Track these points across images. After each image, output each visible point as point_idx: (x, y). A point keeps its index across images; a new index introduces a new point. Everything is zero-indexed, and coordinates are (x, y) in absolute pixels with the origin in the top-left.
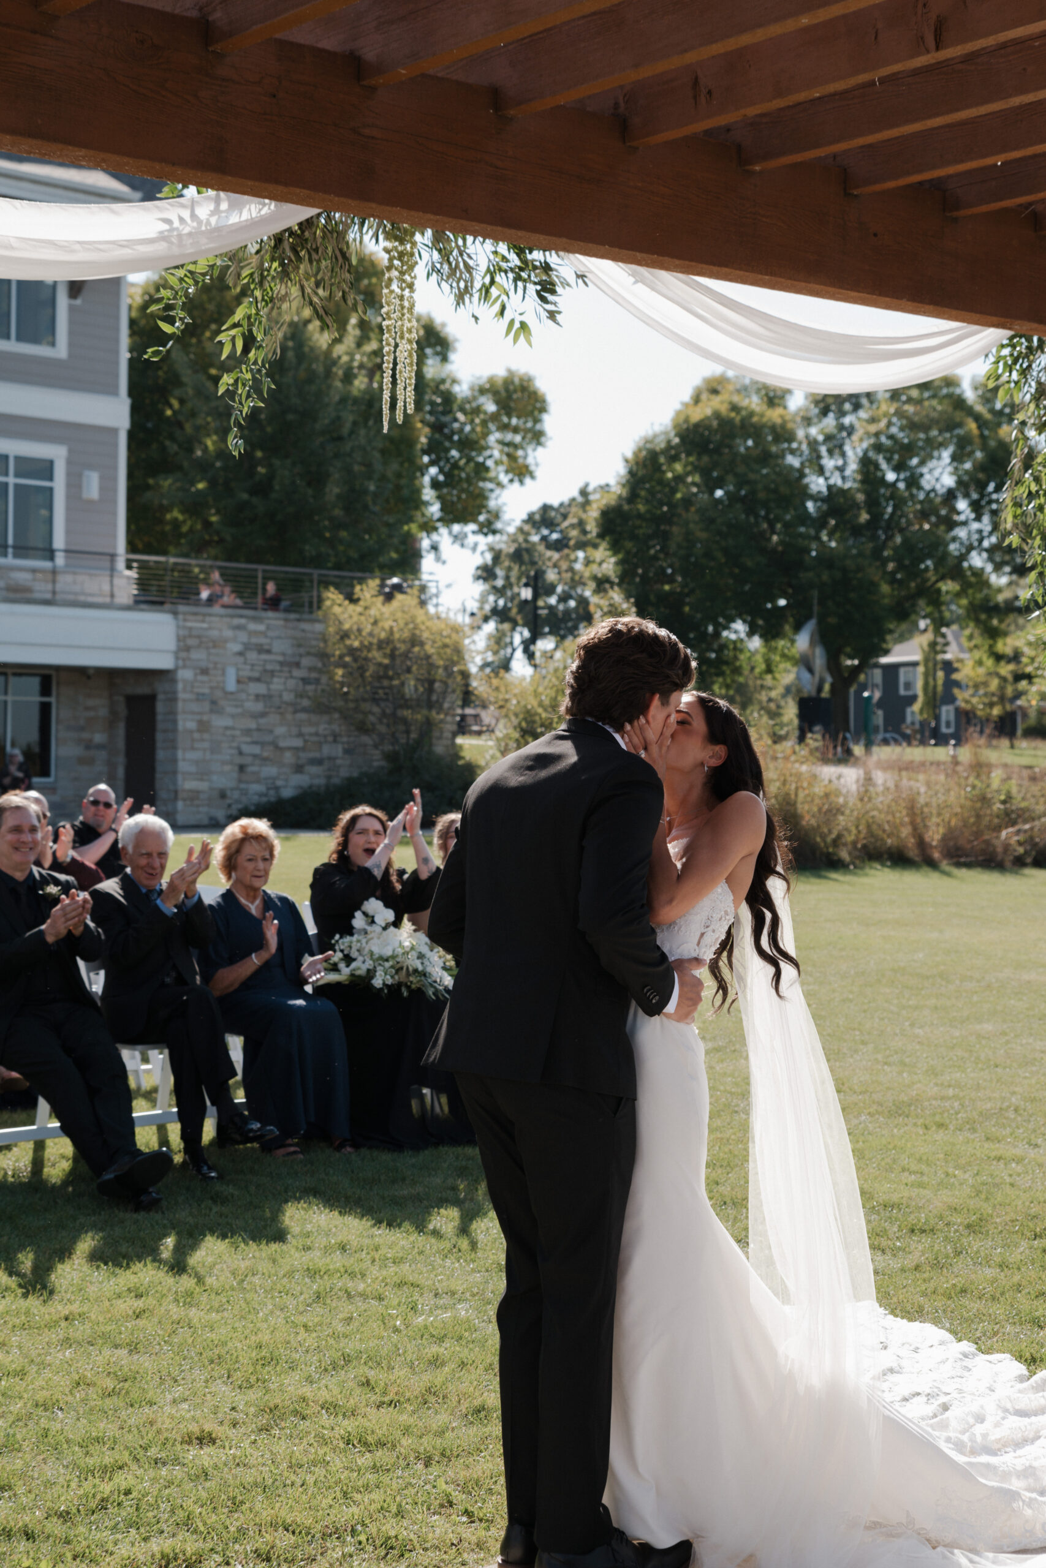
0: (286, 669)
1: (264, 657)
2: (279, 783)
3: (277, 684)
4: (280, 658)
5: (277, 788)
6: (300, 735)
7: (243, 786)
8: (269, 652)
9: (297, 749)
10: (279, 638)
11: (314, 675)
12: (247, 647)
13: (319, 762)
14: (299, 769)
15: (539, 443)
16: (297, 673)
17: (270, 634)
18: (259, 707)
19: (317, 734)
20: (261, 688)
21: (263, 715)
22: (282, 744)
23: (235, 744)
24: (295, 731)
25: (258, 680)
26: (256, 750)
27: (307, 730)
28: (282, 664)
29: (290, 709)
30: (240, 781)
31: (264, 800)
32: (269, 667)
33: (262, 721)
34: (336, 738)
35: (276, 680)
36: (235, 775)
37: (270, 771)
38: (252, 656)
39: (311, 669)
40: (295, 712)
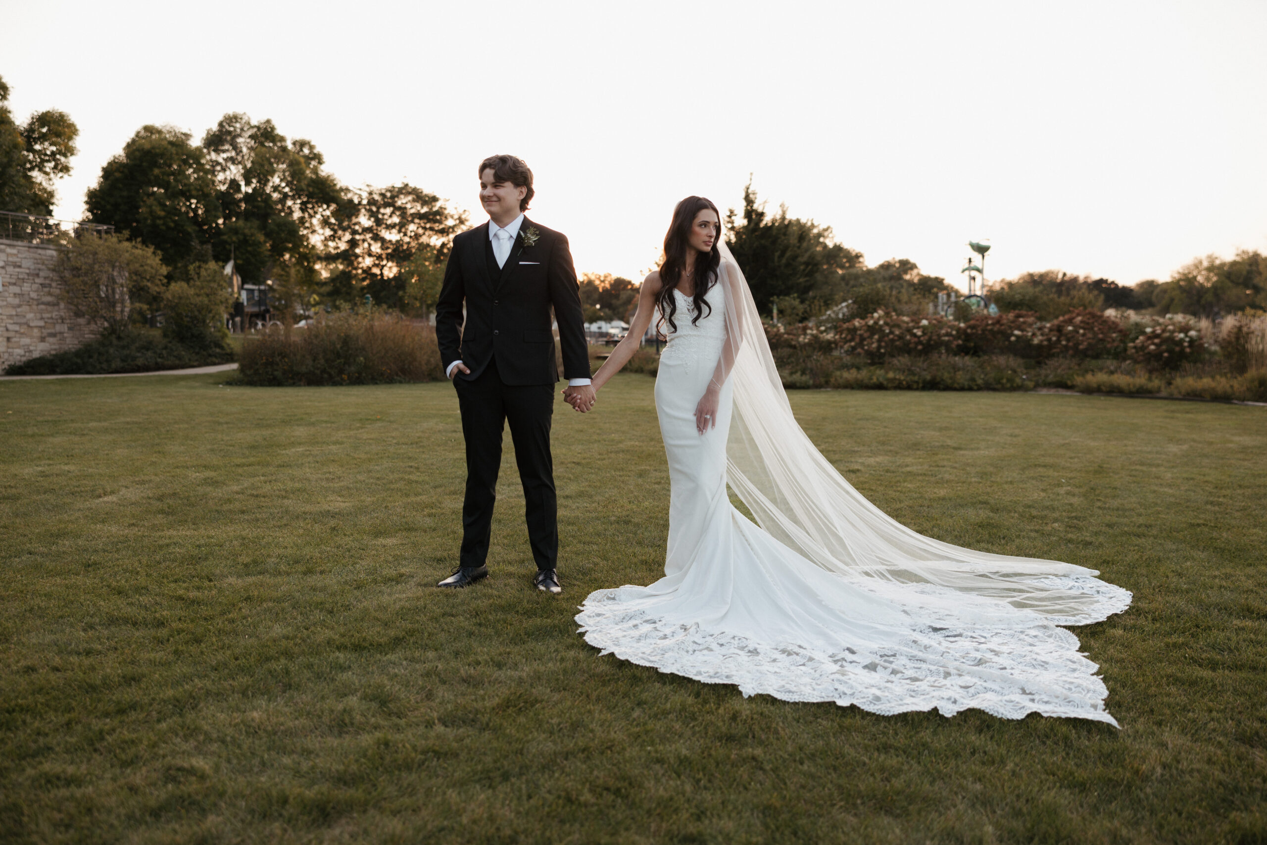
0: (31, 278)
1: (17, 270)
2: (32, 348)
3: (26, 287)
4: (27, 271)
5: (31, 351)
6: (42, 318)
7: (10, 350)
8: (20, 267)
9: (41, 327)
10: (25, 258)
11: (47, 282)
12: (7, 263)
13: (53, 335)
14: (43, 339)
15: (72, 154)
16: (37, 280)
17: (20, 255)
18: (17, 301)
19: (52, 318)
20: (16, 289)
21: (19, 306)
22: (32, 324)
23: (3, 325)
24: (38, 316)
25: (15, 284)
26: (17, 328)
27: (46, 315)
28: (28, 274)
29: (35, 303)
30: (8, 347)
31: (24, 359)
32: (21, 276)
33: (19, 310)
34: (63, 320)
35: (25, 284)
36: (5, 343)
37: (26, 341)
38: (10, 269)
39: (45, 278)
40: (38, 305)
